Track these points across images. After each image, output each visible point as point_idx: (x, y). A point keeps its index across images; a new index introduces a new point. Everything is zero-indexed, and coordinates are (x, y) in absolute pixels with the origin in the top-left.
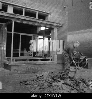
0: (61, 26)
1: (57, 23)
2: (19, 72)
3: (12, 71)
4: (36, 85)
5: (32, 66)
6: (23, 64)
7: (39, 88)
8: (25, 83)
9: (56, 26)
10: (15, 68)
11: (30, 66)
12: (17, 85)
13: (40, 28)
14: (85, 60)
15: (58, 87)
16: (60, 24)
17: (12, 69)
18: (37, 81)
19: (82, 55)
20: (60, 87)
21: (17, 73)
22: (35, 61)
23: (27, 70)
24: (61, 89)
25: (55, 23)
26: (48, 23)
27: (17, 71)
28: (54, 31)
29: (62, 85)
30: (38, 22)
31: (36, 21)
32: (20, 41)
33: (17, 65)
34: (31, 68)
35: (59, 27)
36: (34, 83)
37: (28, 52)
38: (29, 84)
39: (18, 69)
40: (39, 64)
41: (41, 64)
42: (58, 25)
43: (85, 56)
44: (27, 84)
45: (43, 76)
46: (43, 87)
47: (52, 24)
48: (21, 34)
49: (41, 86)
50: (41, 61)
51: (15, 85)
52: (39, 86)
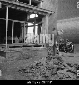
0: (52, 14)
1: (49, 11)
2: (14, 58)
3: (7, 58)
4: (38, 73)
5: (26, 52)
6: (18, 51)
7: (41, 76)
8: (25, 71)
9: (48, 14)
10: (10, 54)
11: (24, 53)
12: (17, 74)
13: (29, 16)
14: (71, 46)
15: (64, 76)
16: (51, 12)
17: (7, 56)
18: (37, 68)
19: (68, 42)
20: (66, 75)
21: (12, 60)
22: (29, 48)
23: (22, 56)
24: (68, 77)
25: (48, 10)
26: (41, 10)
27: (12, 57)
28: (46, 19)
29: (68, 72)
30: (31, 9)
31: (30, 8)
32: (13, 27)
33: (11, 51)
34: (25, 54)
35: (50, 15)
36: (34, 71)
37: (18, 39)
38: (30, 72)
39: (12, 55)
40: (33, 50)
41: (34, 50)
42: (50, 12)
43: (71, 42)
44: (28, 72)
45: (41, 62)
46: (46, 76)
47: (45, 11)
48: (14, 21)
49: (43, 74)
50: (34, 48)
51: (14, 73)
52: (41, 74)
